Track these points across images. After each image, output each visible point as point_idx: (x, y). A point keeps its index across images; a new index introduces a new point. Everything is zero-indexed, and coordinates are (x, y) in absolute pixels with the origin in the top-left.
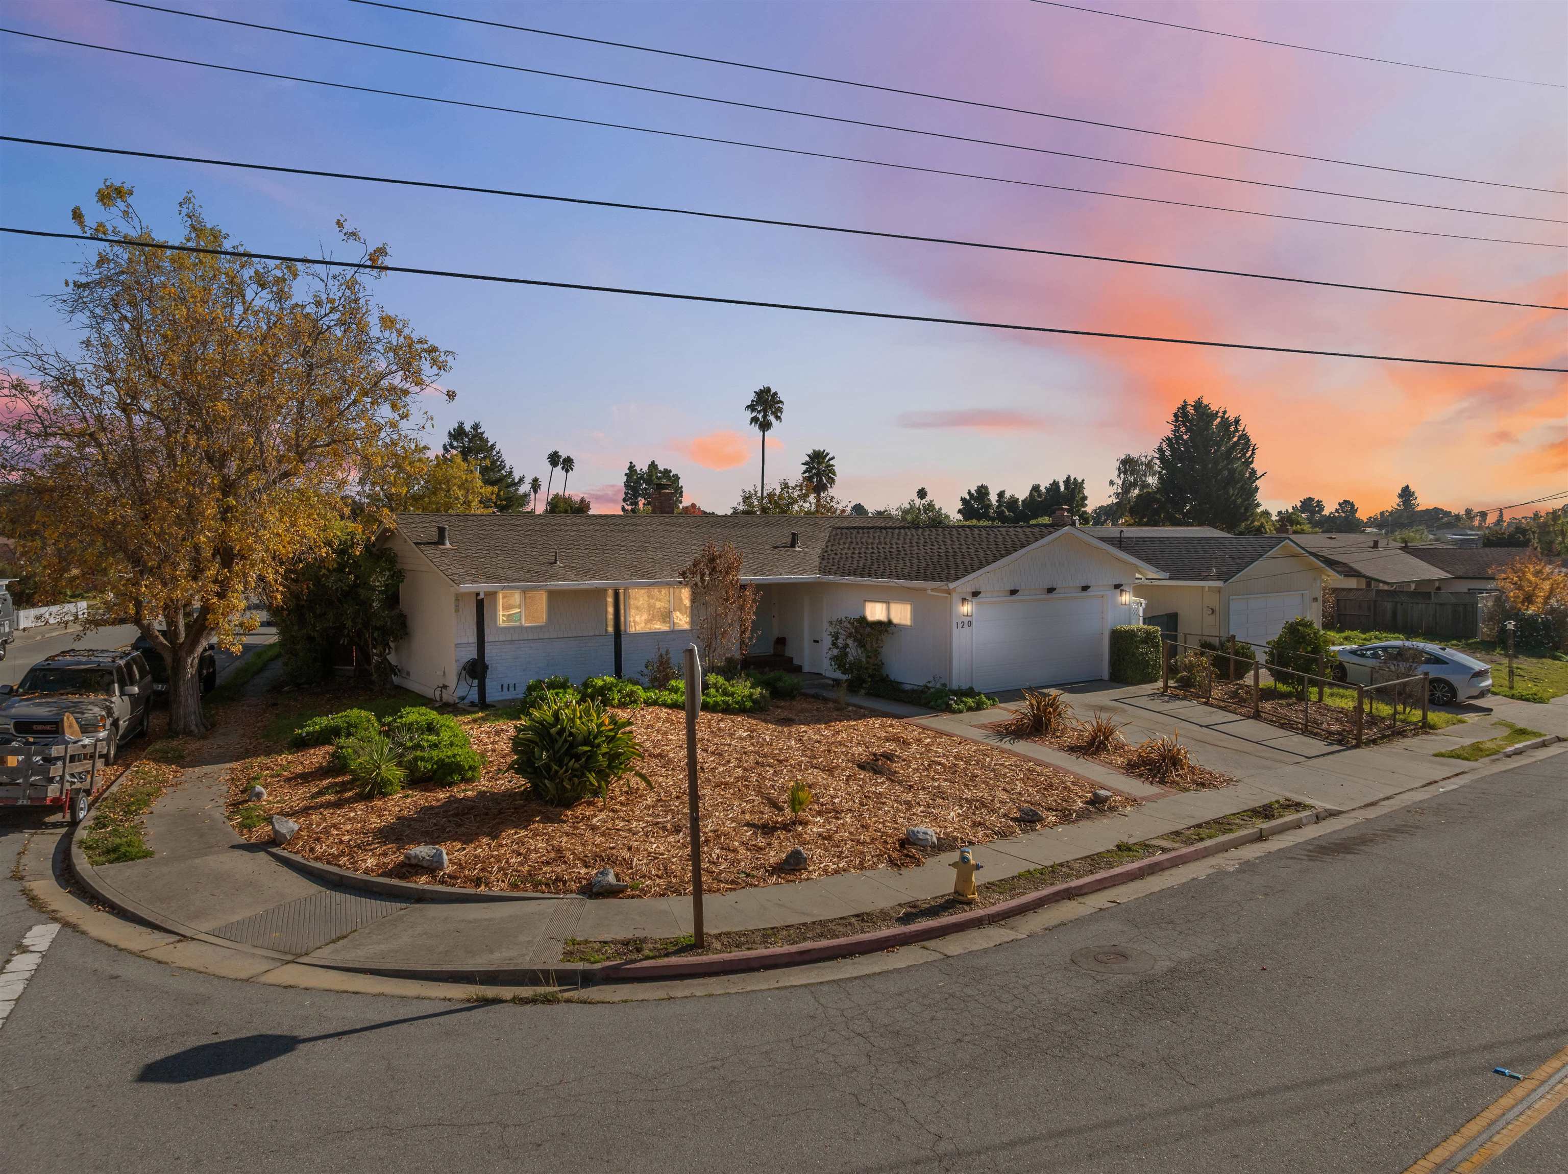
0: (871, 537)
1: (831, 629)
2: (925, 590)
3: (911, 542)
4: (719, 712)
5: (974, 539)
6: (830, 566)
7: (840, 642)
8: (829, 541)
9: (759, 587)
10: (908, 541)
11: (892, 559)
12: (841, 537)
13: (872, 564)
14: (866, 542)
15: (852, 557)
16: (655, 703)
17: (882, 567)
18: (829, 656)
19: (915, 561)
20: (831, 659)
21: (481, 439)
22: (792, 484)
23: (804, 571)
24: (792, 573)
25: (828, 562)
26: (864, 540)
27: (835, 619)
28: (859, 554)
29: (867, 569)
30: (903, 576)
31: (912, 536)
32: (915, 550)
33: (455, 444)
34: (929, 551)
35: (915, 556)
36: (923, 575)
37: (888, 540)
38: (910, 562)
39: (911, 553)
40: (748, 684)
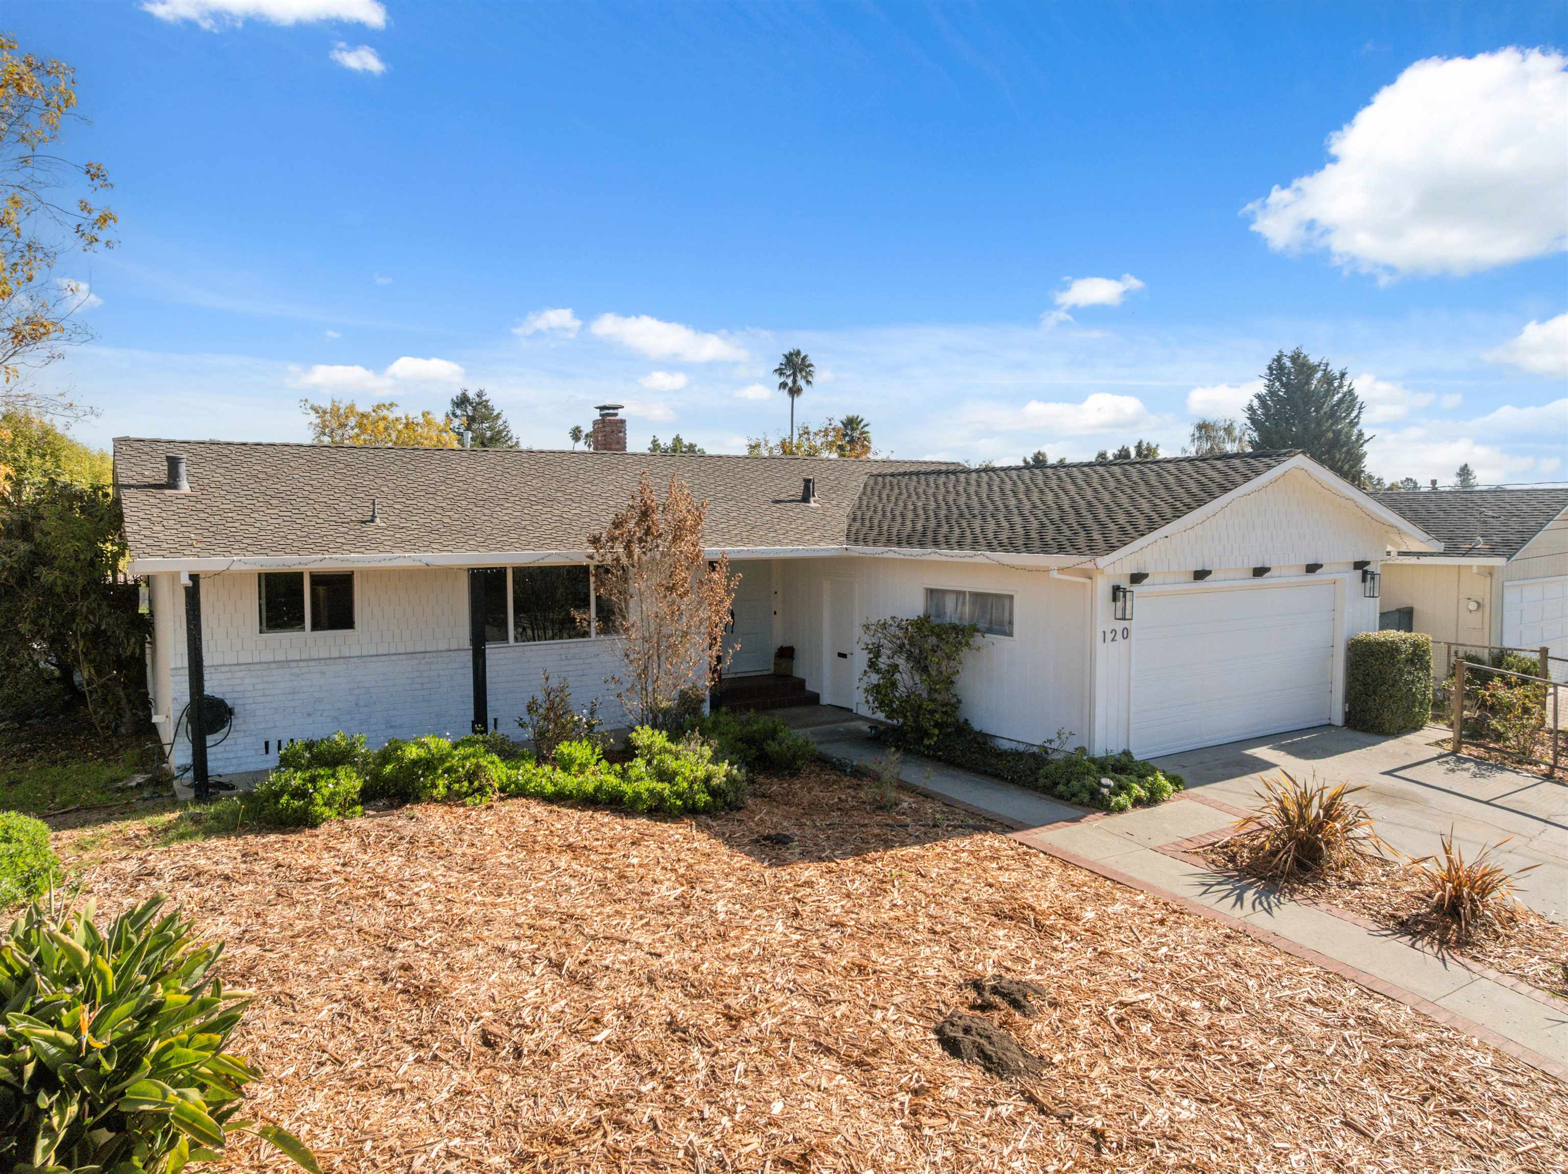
0: (932, 485)
1: (867, 639)
2: (1047, 570)
3: (1002, 490)
4: (641, 814)
5: (1118, 481)
6: (865, 530)
7: (883, 662)
8: (864, 493)
9: (736, 566)
10: (996, 488)
11: (974, 516)
12: (884, 487)
13: (939, 525)
14: (925, 492)
15: (903, 516)
16: (520, 792)
17: (957, 531)
18: (864, 685)
19: (1017, 519)
20: (866, 690)
21: (486, 407)
22: (813, 429)
23: (822, 538)
24: (799, 541)
25: (863, 525)
26: (921, 491)
27: (873, 621)
28: (915, 510)
29: (930, 534)
30: (1001, 544)
31: (1002, 481)
32: (1013, 502)
33: (458, 412)
34: (1039, 503)
35: (1015, 511)
36: (1037, 543)
37: (961, 489)
38: (1008, 521)
39: (1006, 507)
40: (707, 752)
